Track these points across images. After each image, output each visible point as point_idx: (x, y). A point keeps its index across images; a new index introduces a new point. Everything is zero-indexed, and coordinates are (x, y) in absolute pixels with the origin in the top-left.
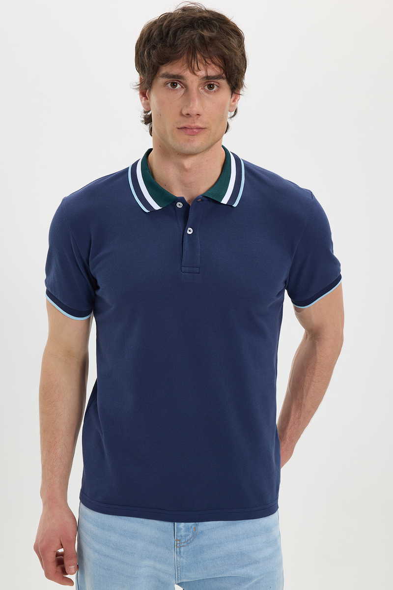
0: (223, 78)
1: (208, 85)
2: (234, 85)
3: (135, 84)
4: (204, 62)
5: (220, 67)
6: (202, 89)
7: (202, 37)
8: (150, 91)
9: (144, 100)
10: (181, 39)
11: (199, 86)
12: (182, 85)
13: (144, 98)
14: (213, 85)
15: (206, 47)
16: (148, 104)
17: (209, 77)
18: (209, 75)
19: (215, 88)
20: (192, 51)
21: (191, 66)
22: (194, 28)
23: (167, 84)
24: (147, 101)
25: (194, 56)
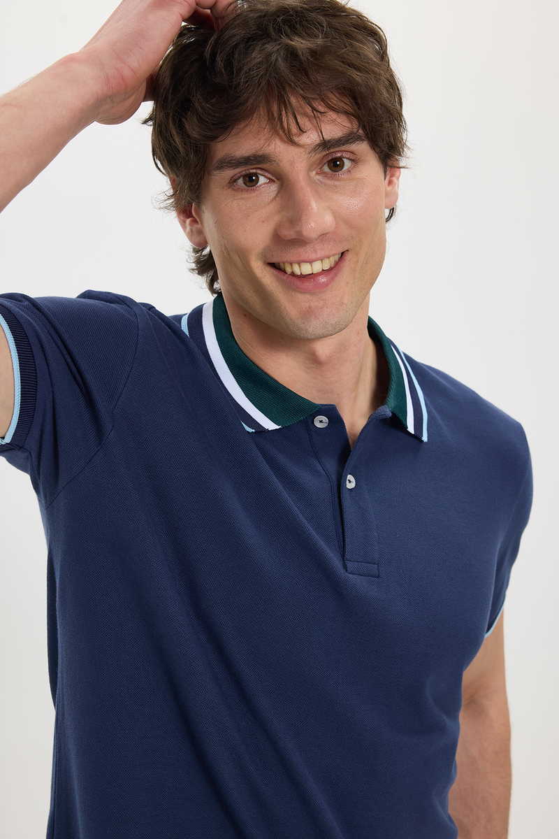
0: (359, 138)
1: (329, 162)
2: (386, 149)
3: (163, 197)
4: (309, 110)
5: (346, 113)
6: (317, 173)
7: (292, 54)
8: (199, 204)
9: (190, 225)
10: (246, 69)
11: (310, 169)
12: (269, 176)
13: (188, 221)
14: (340, 159)
15: (307, 75)
16: (200, 232)
17: (329, 141)
18: (327, 137)
19: (347, 164)
20: (276, 91)
21: (282, 127)
22: (269, 36)
23: (235, 181)
24: (196, 226)
25: (283, 102)
